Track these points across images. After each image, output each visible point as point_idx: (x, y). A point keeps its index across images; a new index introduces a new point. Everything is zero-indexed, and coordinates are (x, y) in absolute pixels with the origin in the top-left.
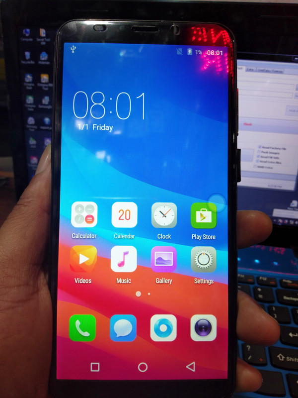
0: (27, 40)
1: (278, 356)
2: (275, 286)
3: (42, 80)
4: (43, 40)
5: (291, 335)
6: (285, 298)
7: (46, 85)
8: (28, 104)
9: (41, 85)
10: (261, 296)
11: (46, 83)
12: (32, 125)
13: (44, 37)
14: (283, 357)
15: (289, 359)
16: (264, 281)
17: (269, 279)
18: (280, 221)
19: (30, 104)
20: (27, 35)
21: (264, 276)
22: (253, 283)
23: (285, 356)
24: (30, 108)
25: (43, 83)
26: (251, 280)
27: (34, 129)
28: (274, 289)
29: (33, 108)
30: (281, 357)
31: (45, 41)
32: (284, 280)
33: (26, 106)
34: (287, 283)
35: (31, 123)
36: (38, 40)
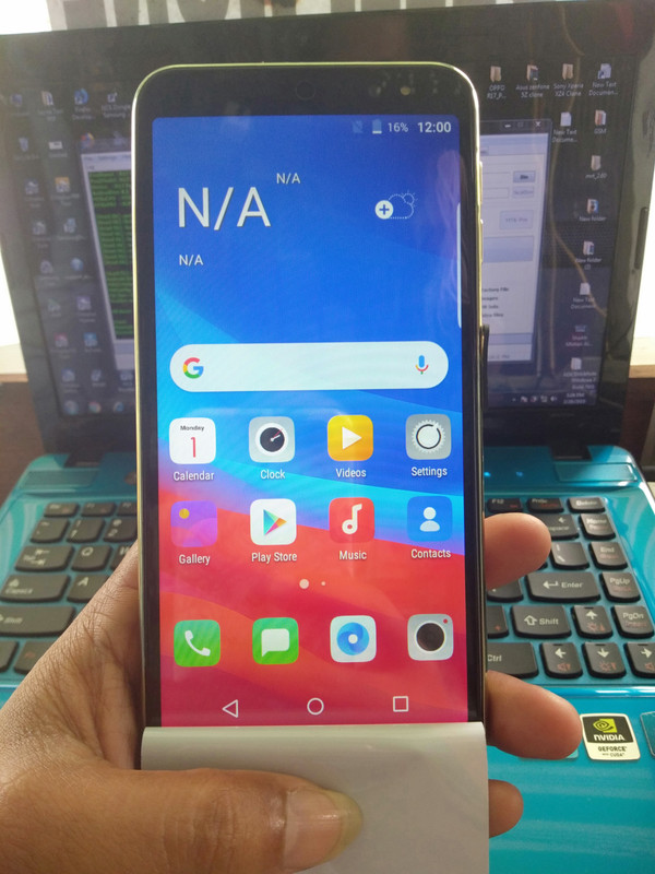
0: (19, 115)
1: (526, 620)
3: (58, 187)
4: (49, 112)
5: (546, 585)
7: (68, 198)
8: (38, 236)
9: (57, 197)
11: (65, 194)
12: (49, 275)
13: (50, 108)
14: (534, 620)
15: (543, 621)
16: (500, 505)
17: (508, 500)
18: (524, 399)
19: (41, 236)
20: (18, 105)
21: (499, 497)
23: (538, 617)
24: (40, 243)
25: (60, 194)
27: (54, 281)
29: (45, 242)
30: (529, 622)
31: (53, 114)
32: (534, 500)
33: (33, 240)
34: (539, 504)
35: (46, 272)
36: (41, 113)
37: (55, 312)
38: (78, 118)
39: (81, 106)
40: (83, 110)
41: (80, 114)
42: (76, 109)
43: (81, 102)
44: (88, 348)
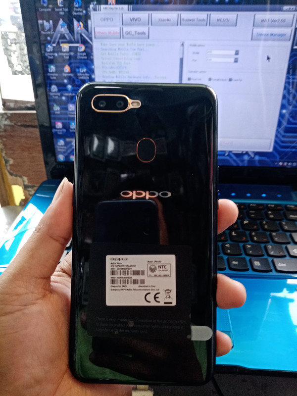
0: (45, 10)
1: (294, 251)
2: (282, 210)
3: (63, 49)
4: (61, 10)
6: (291, 216)
7: (68, 54)
8: (51, 73)
9: (62, 54)
10: (272, 216)
11: (66, 52)
12: (55, 92)
13: (62, 7)
16: (272, 207)
17: (276, 205)
18: (281, 164)
19: (53, 73)
20: (45, 5)
21: (271, 204)
22: (263, 209)
24: (52, 76)
25: (64, 52)
26: (261, 207)
27: (58, 96)
28: (282, 212)
29: (55, 76)
30: (296, 251)
31: (63, 11)
32: (288, 206)
33: (49, 74)
34: (291, 208)
35: (54, 91)
36: (57, 10)
37: (57, 111)
38: (75, 14)
39: (77, 8)
40: (79, 9)
41: (77, 12)
42: (75, 9)
43: (77, 6)
44: (72, 129)
